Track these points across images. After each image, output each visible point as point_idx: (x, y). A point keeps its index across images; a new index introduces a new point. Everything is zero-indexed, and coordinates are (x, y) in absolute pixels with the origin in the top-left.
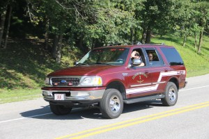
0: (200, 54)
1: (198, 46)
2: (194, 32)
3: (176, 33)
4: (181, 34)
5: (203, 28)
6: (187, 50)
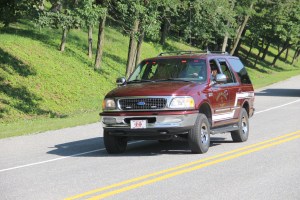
0: (101, 71)
1: (96, 51)
2: (85, 18)
3: (43, 20)
4: (56, 22)
5: (105, 10)
6: (70, 60)
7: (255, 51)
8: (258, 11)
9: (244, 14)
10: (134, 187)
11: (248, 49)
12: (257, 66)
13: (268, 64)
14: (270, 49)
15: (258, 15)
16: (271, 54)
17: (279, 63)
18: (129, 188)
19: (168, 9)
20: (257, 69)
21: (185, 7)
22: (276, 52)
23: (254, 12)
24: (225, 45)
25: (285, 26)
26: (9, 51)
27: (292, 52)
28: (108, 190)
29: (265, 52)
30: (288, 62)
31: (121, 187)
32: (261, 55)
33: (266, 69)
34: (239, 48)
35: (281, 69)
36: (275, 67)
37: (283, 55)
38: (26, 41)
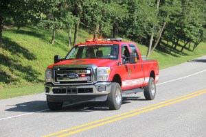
7: (170, 44)
8: (172, 19)
9: (164, 21)
10: (95, 126)
11: (166, 42)
12: (172, 52)
13: (178, 52)
14: (180, 42)
15: (172, 22)
16: (180, 45)
17: (184, 51)
18: (92, 127)
19: (117, 18)
20: (172, 54)
21: (128, 17)
22: (183, 44)
23: (170, 20)
24: (152, 40)
25: (189, 28)
26: (20, 44)
27: (192, 44)
28: (80, 128)
29: (177, 44)
30: (190, 50)
31: (88, 126)
32: (174, 46)
33: (177, 55)
34: (160, 42)
35: (186, 54)
36: (183, 53)
37: (187, 46)
38: (31, 38)
